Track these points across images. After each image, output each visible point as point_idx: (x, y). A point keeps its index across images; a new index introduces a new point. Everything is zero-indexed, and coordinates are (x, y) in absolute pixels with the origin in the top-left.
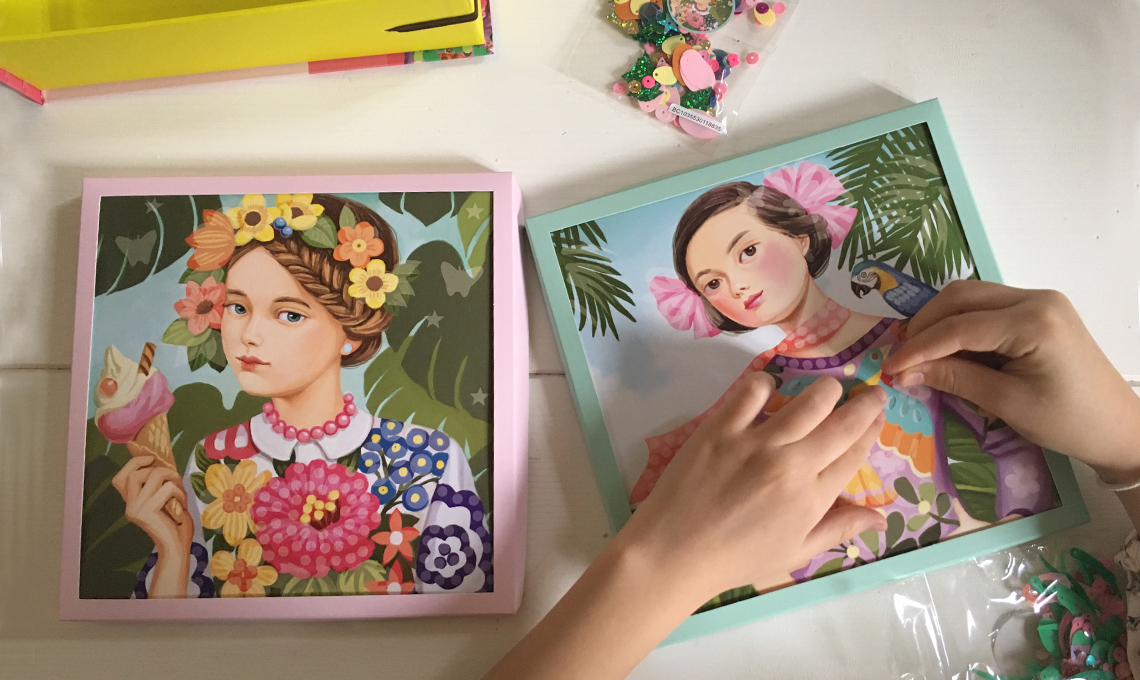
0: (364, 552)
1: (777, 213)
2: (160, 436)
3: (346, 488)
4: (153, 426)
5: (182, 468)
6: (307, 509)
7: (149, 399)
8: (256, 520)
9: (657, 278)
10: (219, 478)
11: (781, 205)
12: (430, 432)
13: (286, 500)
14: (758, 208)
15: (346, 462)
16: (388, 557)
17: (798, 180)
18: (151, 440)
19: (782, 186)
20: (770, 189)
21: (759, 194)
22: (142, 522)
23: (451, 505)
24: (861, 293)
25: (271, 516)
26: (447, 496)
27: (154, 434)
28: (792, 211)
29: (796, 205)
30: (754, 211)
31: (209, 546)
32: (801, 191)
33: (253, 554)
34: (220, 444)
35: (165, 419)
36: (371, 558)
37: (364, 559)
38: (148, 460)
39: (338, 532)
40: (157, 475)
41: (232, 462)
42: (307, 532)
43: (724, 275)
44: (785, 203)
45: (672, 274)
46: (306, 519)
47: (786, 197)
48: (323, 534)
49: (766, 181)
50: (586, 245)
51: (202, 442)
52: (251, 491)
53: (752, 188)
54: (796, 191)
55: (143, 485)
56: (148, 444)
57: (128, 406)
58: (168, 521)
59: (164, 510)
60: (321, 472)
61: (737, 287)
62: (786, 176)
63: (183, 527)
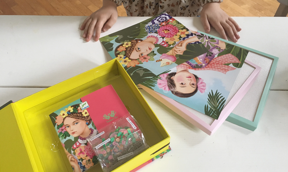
0: (168, 25)
2: (170, 52)
3: (161, 31)
4: (169, 54)
5: (173, 47)
6: (167, 32)
7: (165, 57)
8: (174, 36)
10: (171, 42)
12: (146, 29)
13: (168, 35)
18: (172, 53)
22: (185, 47)
25: (171, 35)
26: (154, 23)
27: (170, 53)
31: (182, 38)
33: (179, 34)
34: (166, 45)
35: (167, 53)
38: (175, 52)
39: (168, 28)
40: (176, 50)
41: (167, 43)
42: (170, 31)
46: (169, 32)
48: (169, 29)
51: (167, 47)
52: (170, 39)
55: (179, 50)
56: (173, 53)
57: (169, 59)
58: (182, 45)
59: (181, 46)
60: (160, 34)
63: (182, 43)
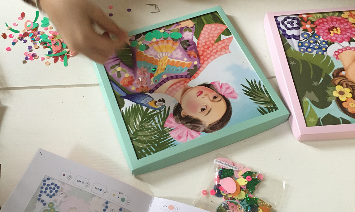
1: (195, 123)
3: (329, 37)
6: (339, 31)
9: (236, 98)
11: (193, 126)
13: (347, 32)
14: (202, 124)
15: (331, 43)
16: (309, 22)
17: (187, 136)
19: (194, 133)
20: (198, 131)
21: (202, 129)
23: (293, 35)
24: (161, 100)
28: (189, 124)
29: (187, 127)
30: (203, 123)
32: (186, 132)
36: (314, 21)
37: (316, 21)
43: (211, 101)
44: (191, 127)
45: (231, 100)
46: (339, 29)
47: (191, 129)
49: (200, 134)
50: (264, 107)
53: (205, 131)
54: (188, 132)
61: (206, 98)
62: (192, 137)
